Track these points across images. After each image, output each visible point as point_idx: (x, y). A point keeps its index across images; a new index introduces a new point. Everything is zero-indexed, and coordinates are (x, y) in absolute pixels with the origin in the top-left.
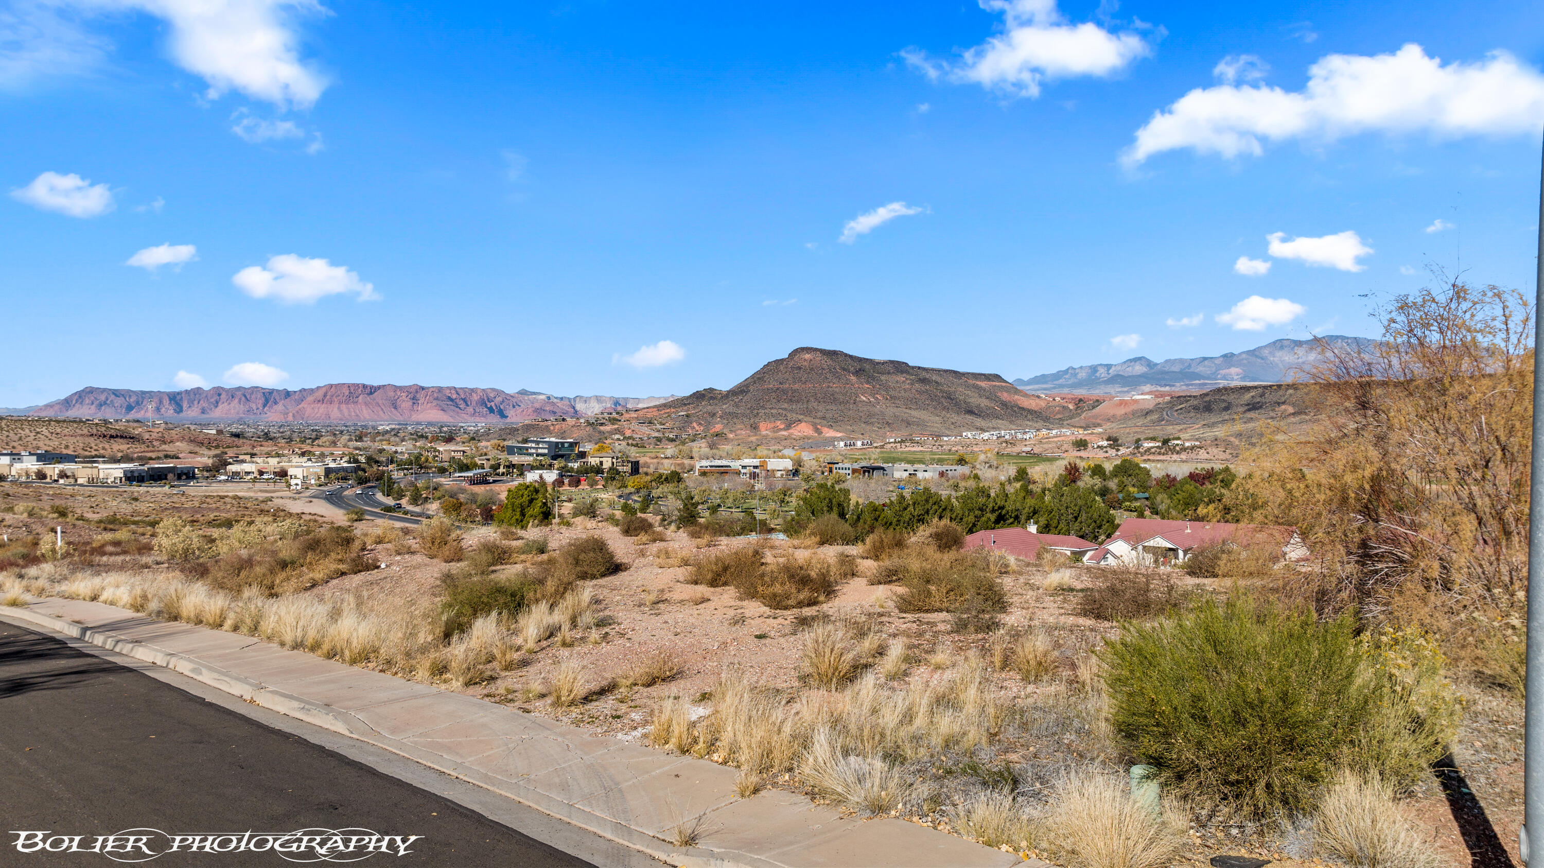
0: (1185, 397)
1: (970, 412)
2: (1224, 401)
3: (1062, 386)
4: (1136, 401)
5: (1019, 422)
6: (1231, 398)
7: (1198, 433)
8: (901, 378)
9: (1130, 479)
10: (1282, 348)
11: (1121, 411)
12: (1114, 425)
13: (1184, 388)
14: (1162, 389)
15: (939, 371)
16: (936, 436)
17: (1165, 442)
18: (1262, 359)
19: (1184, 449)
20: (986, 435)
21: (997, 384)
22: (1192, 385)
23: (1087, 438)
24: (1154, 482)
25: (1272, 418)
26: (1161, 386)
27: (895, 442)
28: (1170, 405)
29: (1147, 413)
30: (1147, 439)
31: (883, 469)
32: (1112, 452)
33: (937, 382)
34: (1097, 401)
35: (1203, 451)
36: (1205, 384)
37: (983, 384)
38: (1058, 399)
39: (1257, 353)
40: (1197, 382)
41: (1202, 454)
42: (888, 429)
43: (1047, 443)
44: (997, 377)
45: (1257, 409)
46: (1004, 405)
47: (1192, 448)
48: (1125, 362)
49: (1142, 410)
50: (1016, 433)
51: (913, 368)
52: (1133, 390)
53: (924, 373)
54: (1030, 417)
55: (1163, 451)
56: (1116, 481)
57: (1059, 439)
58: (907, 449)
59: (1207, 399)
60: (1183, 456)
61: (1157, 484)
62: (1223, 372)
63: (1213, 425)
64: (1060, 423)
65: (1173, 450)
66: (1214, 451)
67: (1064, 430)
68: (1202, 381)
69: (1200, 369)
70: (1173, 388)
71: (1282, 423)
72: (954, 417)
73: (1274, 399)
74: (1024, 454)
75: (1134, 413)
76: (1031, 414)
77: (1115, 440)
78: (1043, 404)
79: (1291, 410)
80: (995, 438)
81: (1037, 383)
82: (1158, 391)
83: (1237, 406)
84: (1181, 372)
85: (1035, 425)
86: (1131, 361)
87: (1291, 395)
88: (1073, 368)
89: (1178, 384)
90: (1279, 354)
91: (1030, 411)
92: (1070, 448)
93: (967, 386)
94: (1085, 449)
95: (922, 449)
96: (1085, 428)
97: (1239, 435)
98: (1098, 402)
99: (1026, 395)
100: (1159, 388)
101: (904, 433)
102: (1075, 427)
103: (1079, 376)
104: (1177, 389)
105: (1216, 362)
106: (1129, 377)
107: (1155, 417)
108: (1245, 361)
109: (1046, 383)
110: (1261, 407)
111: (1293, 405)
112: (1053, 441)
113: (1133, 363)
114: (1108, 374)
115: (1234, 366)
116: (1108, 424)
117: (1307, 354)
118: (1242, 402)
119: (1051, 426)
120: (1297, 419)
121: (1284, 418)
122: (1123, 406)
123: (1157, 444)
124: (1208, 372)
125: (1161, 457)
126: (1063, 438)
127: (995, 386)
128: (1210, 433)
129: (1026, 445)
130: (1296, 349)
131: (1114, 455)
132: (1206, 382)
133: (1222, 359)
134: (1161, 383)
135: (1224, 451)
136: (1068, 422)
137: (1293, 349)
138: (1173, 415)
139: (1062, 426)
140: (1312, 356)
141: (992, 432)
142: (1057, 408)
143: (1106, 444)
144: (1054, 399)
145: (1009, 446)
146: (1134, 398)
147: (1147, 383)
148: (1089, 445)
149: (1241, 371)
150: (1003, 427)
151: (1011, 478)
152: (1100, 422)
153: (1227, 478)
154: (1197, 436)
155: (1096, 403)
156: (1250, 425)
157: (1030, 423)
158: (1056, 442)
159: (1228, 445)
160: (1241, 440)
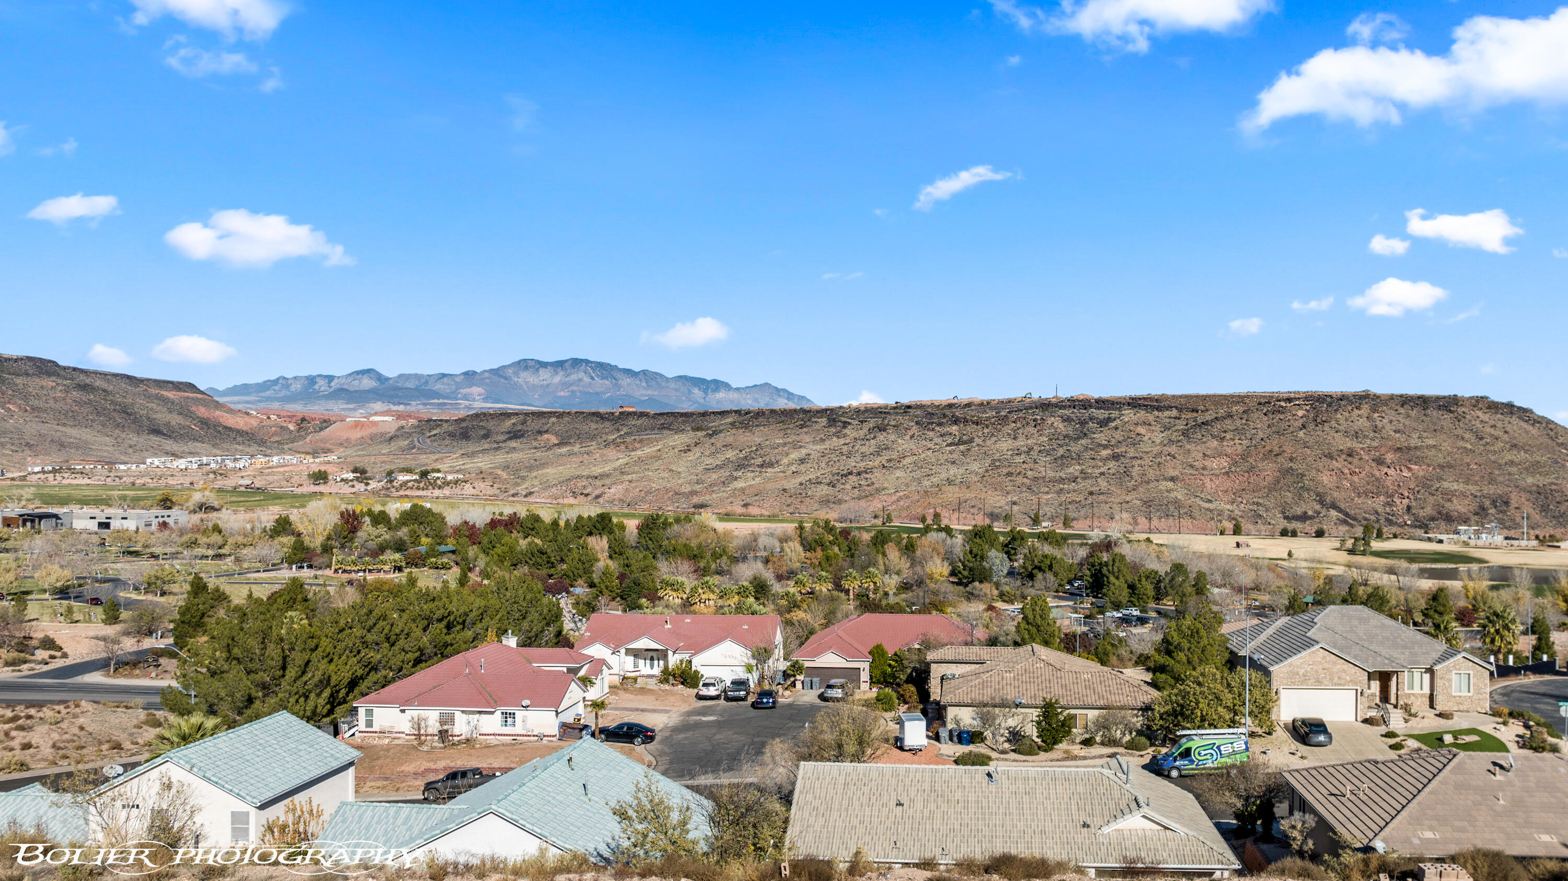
0: (436, 420)
1: (156, 431)
2: (483, 428)
3: (272, 400)
4: (375, 424)
5: (225, 445)
6: (491, 424)
7: (458, 464)
8: (49, 382)
9: (422, 527)
10: (526, 368)
11: (356, 435)
12: (353, 452)
14: (399, 408)
15: (105, 374)
16: (108, 463)
18: (506, 378)
19: (447, 483)
20: (181, 463)
21: (191, 394)
22: (430, 404)
23: (323, 467)
24: (451, 531)
25: (536, 448)
26: (394, 404)
27: (43, 472)
28: (418, 430)
29: (391, 438)
30: (400, 470)
31: (56, 517)
32: (360, 487)
33: (104, 391)
34: (325, 421)
35: (468, 485)
37: (171, 395)
38: (273, 417)
39: (501, 372)
42: (28, 452)
43: (269, 473)
44: (191, 387)
45: (519, 438)
46: (205, 423)
47: (456, 482)
48: (350, 375)
49: (382, 434)
50: (223, 460)
51: (65, 368)
52: (362, 408)
53: (82, 377)
54: (239, 439)
55: (422, 485)
56: (405, 530)
57: (286, 469)
58: (65, 482)
59: (464, 425)
60: (448, 491)
61: (457, 532)
62: (464, 391)
63: (473, 455)
64: (280, 446)
65: (434, 485)
66: (481, 485)
67: (287, 457)
68: (441, 401)
69: (438, 386)
70: (408, 407)
72: (133, 439)
73: (537, 428)
74: (243, 489)
75: (373, 438)
76: (241, 436)
77: (363, 472)
78: (254, 423)
79: (554, 440)
80: (195, 466)
81: (239, 394)
82: (393, 410)
83: (497, 434)
84: (416, 389)
85: (247, 449)
87: (554, 423)
88: (284, 378)
89: (414, 403)
90: (524, 375)
91: (240, 432)
92: (304, 480)
93: (149, 397)
94: (325, 483)
95: (89, 481)
96: (315, 453)
97: (506, 467)
98: (326, 423)
99: (231, 411)
100: (394, 407)
101: (56, 458)
102: (299, 452)
103: (293, 388)
104: (413, 409)
105: (457, 379)
106: (356, 391)
107: (402, 443)
108: (488, 381)
109: (248, 394)
110: (523, 436)
111: (556, 434)
112: (279, 472)
113: (360, 376)
114: (330, 387)
115: (476, 385)
116: (342, 450)
117: (552, 376)
118: (503, 430)
119: (269, 452)
120: (564, 450)
121: (550, 448)
122: (358, 429)
123: (414, 477)
124: (448, 391)
125: (420, 493)
126: (291, 468)
127: (188, 398)
128: (471, 465)
129: (242, 477)
130: (542, 371)
131: (366, 490)
132: (446, 401)
133: (462, 377)
134: (397, 400)
135: (492, 486)
136: (290, 446)
137: (537, 370)
138: (424, 442)
139: (283, 452)
140: (557, 379)
141: (189, 459)
142: (274, 429)
143: (351, 478)
144: (269, 418)
145: (219, 477)
146: (371, 419)
147: (378, 400)
148: (330, 477)
149: (483, 391)
150: (204, 452)
151: (268, 529)
152: (331, 447)
153: (536, 525)
154: (457, 468)
155: (324, 424)
156: (515, 456)
157: (241, 448)
158: (283, 473)
159: (495, 478)
160: (508, 474)
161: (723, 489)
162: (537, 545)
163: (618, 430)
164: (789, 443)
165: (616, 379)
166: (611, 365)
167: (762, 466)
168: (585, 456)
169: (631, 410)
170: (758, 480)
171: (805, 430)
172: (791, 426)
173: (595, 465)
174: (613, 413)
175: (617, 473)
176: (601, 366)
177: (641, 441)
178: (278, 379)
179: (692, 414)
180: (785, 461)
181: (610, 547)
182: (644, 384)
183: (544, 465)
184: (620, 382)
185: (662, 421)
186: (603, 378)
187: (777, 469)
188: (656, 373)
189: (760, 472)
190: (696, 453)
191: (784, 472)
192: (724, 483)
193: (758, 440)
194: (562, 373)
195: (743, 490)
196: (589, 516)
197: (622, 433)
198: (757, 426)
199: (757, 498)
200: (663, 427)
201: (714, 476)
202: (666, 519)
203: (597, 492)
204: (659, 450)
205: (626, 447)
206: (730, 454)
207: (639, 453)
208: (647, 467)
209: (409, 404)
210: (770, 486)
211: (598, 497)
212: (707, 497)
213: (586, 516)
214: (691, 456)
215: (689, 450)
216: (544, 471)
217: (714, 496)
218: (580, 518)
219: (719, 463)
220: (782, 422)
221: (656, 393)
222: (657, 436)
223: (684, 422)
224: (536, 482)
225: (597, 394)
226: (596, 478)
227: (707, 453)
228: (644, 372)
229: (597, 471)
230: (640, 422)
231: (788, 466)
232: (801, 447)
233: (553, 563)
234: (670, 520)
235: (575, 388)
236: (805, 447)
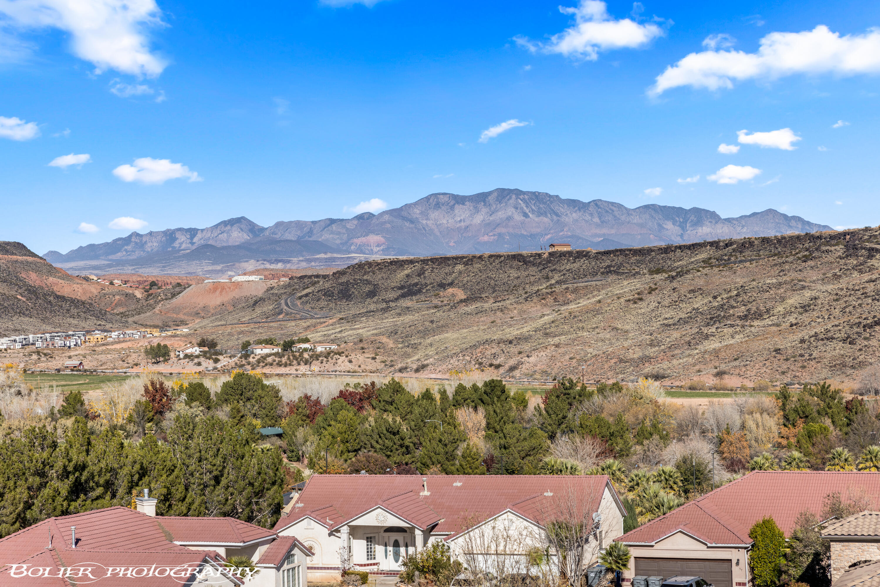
0: (310, 277)
2: (368, 282)
3: (120, 263)
4: (238, 285)
5: (56, 320)
6: (378, 277)
7: (334, 331)
9: (248, 405)
10: (438, 206)
11: (216, 301)
12: (206, 322)
13: (304, 264)
14: (273, 266)
17: (288, 346)
18: (412, 221)
19: (316, 357)
21: (20, 258)
22: (315, 260)
23: (168, 343)
24: (287, 409)
25: (436, 307)
26: (271, 262)
28: (289, 290)
29: (256, 303)
30: (260, 342)
32: (207, 364)
34: (179, 285)
35: (343, 358)
36: (334, 259)
38: (117, 282)
39: (404, 214)
40: (322, 256)
41: (343, 364)
43: (103, 352)
44: (19, 247)
45: (415, 294)
47: (328, 355)
48: (216, 226)
49: (247, 299)
50: (52, 338)
52: (229, 268)
54: (74, 311)
55: (284, 360)
56: (227, 408)
57: (123, 345)
59: (344, 279)
60: (316, 367)
61: (291, 411)
62: (359, 241)
63: (355, 318)
64: (123, 320)
65: (299, 359)
66: (359, 358)
67: (128, 332)
68: (329, 255)
69: (326, 236)
70: (288, 266)
71: (452, 315)
73: (438, 279)
74: (68, 372)
75: (235, 303)
76: (77, 307)
77: (212, 345)
78: (94, 290)
79: (461, 295)
80: (18, 346)
81: (83, 258)
82: (266, 269)
83: (386, 290)
84: (298, 241)
85: (83, 324)
86: (225, 223)
87: (460, 273)
89: (295, 260)
90: (434, 215)
91: (74, 303)
92: (142, 358)
94: (166, 361)
96: (163, 327)
97: (393, 333)
98: (180, 288)
99: (67, 277)
100: (268, 266)
102: (146, 326)
103: (148, 248)
104: (294, 267)
105: (350, 226)
106: (224, 248)
107: (268, 307)
108: (388, 226)
109: (96, 257)
110: (420, 291)
111: (464, 287)
112: (114, 350)
113: (229, 227)
114: (193, 243)
115: (373, 232)
116: (197, 321)
117: (472, 216)
118: (393, 285)
119: (108, 326)
120: (471, 308)
121: (454, 307)
122: (218, 292)
123: (275, 350)
124: (338, 242)
125: (282, 370)
126: (129, 344)
127: (16, 261)
128: (351, 332)
129: (70, 357)
130: (458, 209)
131: (215, 368)
132: (335, 255)
133: (356, 222)
134: (273, 257)
135: (374, 358)
136: (136, 318)
137: (452, 208)
138: (294, 305)
139: (126, 325)
140: (478, 219)
141: (13, 338)
142: (117, 297)
143: (197, 353)
144: (112, 283)
145: (43, 359)
146: (233, 280)
147: (251, 258)
148: (172, 354)
149: (383, 240)
150: (31, 328)
151: (56, 411)
152: (185, 318)
153: (396, 397)
154: (332, 337)
155: (178, 289)
156: (408, 318)
157: (74, 322)
158: (119, 351)
159: (379, 348)
160: (396, 342)
161: (687, 352)
162: (386, 421)
163: (547, 278)
164: (785, 283)
165: (557, 215)
166: (550, 196)
167: (745, 317)
168: (499, 314)
169: (565, 249)
170: (738, 338)
171: (811, 263)
172: (791, 259)
173: (511, 326)
174: (539, 255)
175: (539, 334)
176: (536, 197)
177: (575, 291)
178: (130, 236)
179: (650, 250)
180: (780, 309)
181: (488, 424)
182: (596, 220)
183: (443, 328)
184: (564, 219)
185: (608, 263)
186: (540, 214)
187: (768, 322)
188: (613, 204)
189: (743, 326)
190: (652, 301)
191: (778, 325)
192: (689, 343)
193: (740, 281)
194: (484, 210)
195: (716, 353)
196: (474, 385)
197: (553, 281)
198: (741, 262)
199: (737, 363)
200: (608, 271)
201: (676, 335)
202: (584, 388)
203: (512, 362)
204: (599, 302)
205: (555, 300)
206: (700, 303)
207: (572, 307)
208: (580, 325)
209: (289, 262)
210: (756, 345)
211: (512, 369)
212: (665, 365)
213: (468, 385)
214: (643, 308)
215: (641, 299)
216: (442, 336)
217: (675, 362)
218: (461, 388)
219: (683, 316)
220: (778, 254)
221: (613, 231)
222: (598, 283)
223: (638, 262)
224: (431, 351)
225: (532, 236)
226: (511, 342)
227: (666, 303)
228: (596, 203)
229: (513, 332)
230: (576, 265)
231: (784, 316)
232: (803, 288)
233: (407, 447)
234: (590, 389)
235: (503, 230)
236: (809, 288)
